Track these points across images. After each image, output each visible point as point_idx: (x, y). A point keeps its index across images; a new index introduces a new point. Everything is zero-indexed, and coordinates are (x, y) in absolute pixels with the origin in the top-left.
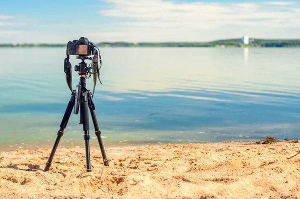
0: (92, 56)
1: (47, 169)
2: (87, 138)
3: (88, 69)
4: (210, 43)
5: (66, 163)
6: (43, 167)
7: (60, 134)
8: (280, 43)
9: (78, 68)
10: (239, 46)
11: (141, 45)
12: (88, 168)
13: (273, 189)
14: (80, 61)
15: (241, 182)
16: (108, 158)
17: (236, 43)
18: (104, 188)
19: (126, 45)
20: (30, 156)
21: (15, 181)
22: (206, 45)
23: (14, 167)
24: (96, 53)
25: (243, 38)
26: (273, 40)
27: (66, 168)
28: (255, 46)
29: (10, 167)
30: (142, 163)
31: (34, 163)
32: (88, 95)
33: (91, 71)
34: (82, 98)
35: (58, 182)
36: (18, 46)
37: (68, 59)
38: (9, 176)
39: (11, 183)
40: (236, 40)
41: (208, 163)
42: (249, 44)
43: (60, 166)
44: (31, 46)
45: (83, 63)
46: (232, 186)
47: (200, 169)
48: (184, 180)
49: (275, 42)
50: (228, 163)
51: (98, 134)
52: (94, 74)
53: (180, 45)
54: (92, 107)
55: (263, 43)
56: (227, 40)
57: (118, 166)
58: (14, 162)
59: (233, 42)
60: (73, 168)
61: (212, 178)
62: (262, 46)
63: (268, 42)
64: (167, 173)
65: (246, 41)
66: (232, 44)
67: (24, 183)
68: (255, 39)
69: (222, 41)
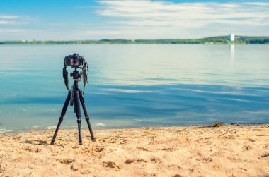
0: (82, 66)
1: (52, 143)
2: (79, 122)
3: (79, 75)
4: (200, 40)
5: (66, 140)
6: (49, 142)
7: (61, 120)
8: (263, 39)
9: (72, 74)
10: (226, 43)
11: (138, 42)
12: (80, 142)
13: (199, 154)
14: (74, 69)
15: (180, 150)
16: (95, 136)
17: (224, 40)
18: (90, 154)
19: (125, 42)
20: (40, 136)
21: (30, 150)
22: (196, 42)
23: (30, 142)
24: (85, 64)
25: (230, 35)
26: (257, 37)
27: (65, 142)
28: (241, 43)
29: (27, 142)
30: (118, 140)
31: (43, 140)
32: (80, 93)
33: (82, 76)
34: (75, 95)
35: (60, 151)
36: (27, 42)
37: (65, 68)
38: (26, 147)
39: (28, 151)
40: (223, 37)
41: (164, 139)
42: (235, 41)
43: (61, 142)
44: (39, 43)
45: (76, 71)
46: (173, 153)
47: (157, 143)
48: (144, 149)
49: (259, 39)
50: (176, 139)
51: (87, 119)
52: (84, 79)
53: (173, 42)
54: (83, 101)
55: (248, 40)
56: (215, 38)
57: (101, 141)
58: (29, 139)
59: (221, 40)
60: (71, 143)
61: (162, 148)
62: (247, 43)
63: (253, 40)
64: (133, 145)
65: (233, 39)
66: (220, 41)
67: (37, 152)
68: (240, 37)
69: (211, 38)
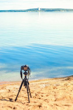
4: (26, 10)
8: (52, 10)
9: (24, 73)
10: (36, 11)
12: (29, 101)
22: (24, 11)
25: (38, 8)
28: (43, 11)
37: (21, 71)
40: (35, 9)
42: (40, 11)
45: (26, 72)
48: (57, 105)
55: (45, 10)
56: (32, 9)
62: (45, 11)
65: (39, 10)
66: (34, 11)
69: (30, 9)
